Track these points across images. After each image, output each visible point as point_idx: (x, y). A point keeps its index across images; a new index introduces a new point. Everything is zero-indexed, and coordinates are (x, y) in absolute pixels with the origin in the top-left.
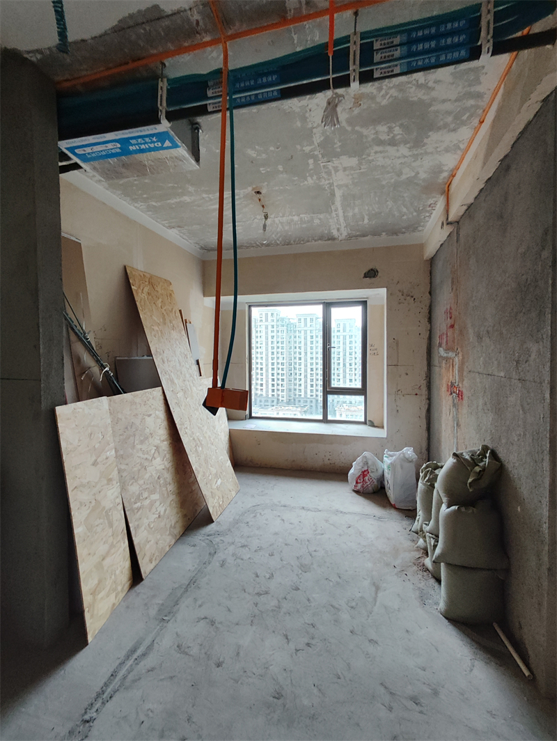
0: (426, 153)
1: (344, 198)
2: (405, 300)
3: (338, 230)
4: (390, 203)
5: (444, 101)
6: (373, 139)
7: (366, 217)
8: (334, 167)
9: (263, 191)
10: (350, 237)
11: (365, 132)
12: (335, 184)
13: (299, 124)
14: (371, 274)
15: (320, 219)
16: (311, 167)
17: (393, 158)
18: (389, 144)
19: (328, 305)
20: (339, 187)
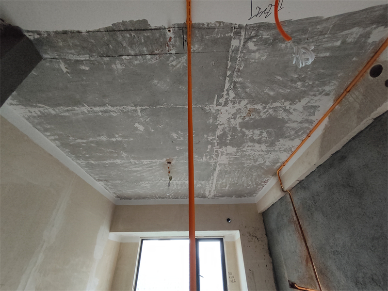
1: (221, 172)
2: (252, 239)
3: (210, 192)
4: (244, 178)
5: (294, 122)
6: (250, 138)
7: (228, 185)
8: (221, 152)
9: (173, 162)
11: (247, 132)
12: (218, 163)
16: (208, 150)
17: (256, 151)
18: (257, 142)
20: (220, 165)
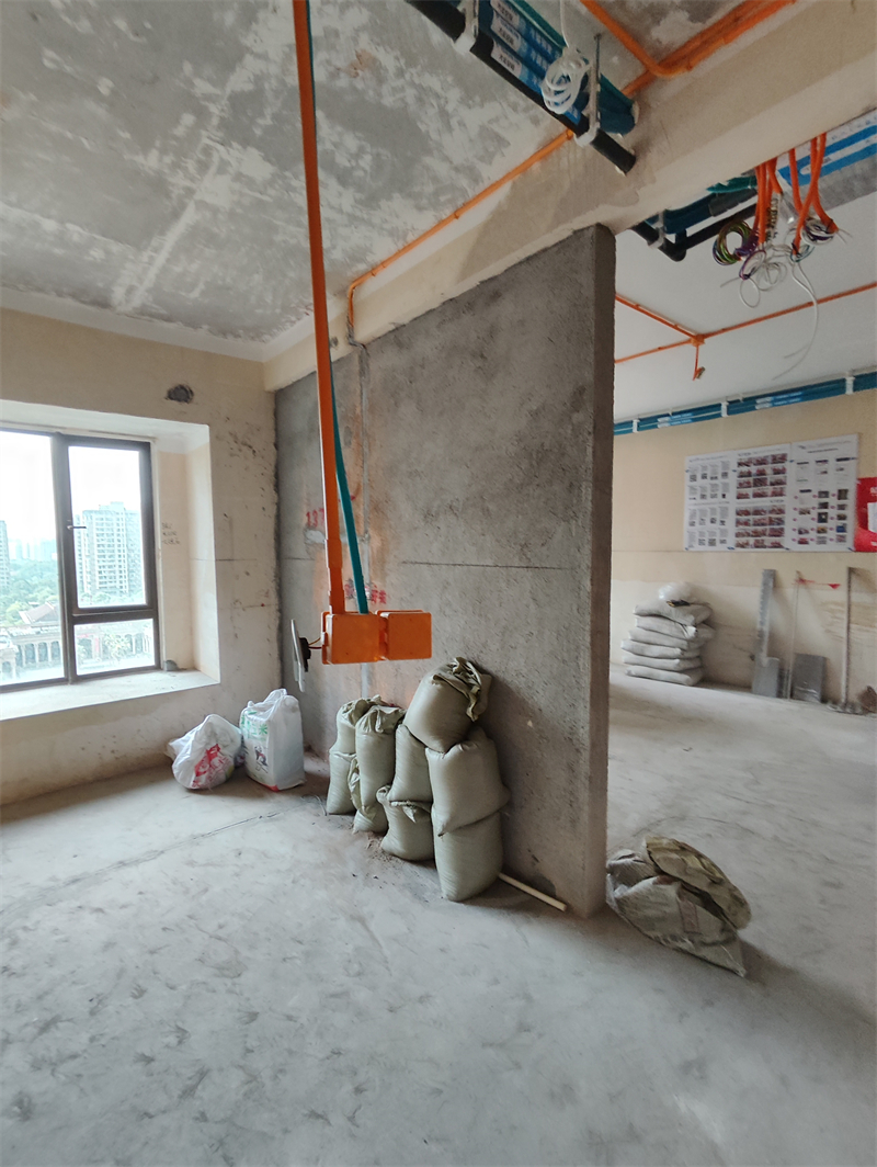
0: (369, 223)
1: (194, 233)
2: (240, 450)
3: (130, 290)
4: (257, 278)
8: (222, 159)
10: (143, 312)
12: (197, 197)
13: (230, 18)
14: (181, 394)
15: (108, 252)
16: (180, 131)
19: (64, 440)
20: (201, 205)
